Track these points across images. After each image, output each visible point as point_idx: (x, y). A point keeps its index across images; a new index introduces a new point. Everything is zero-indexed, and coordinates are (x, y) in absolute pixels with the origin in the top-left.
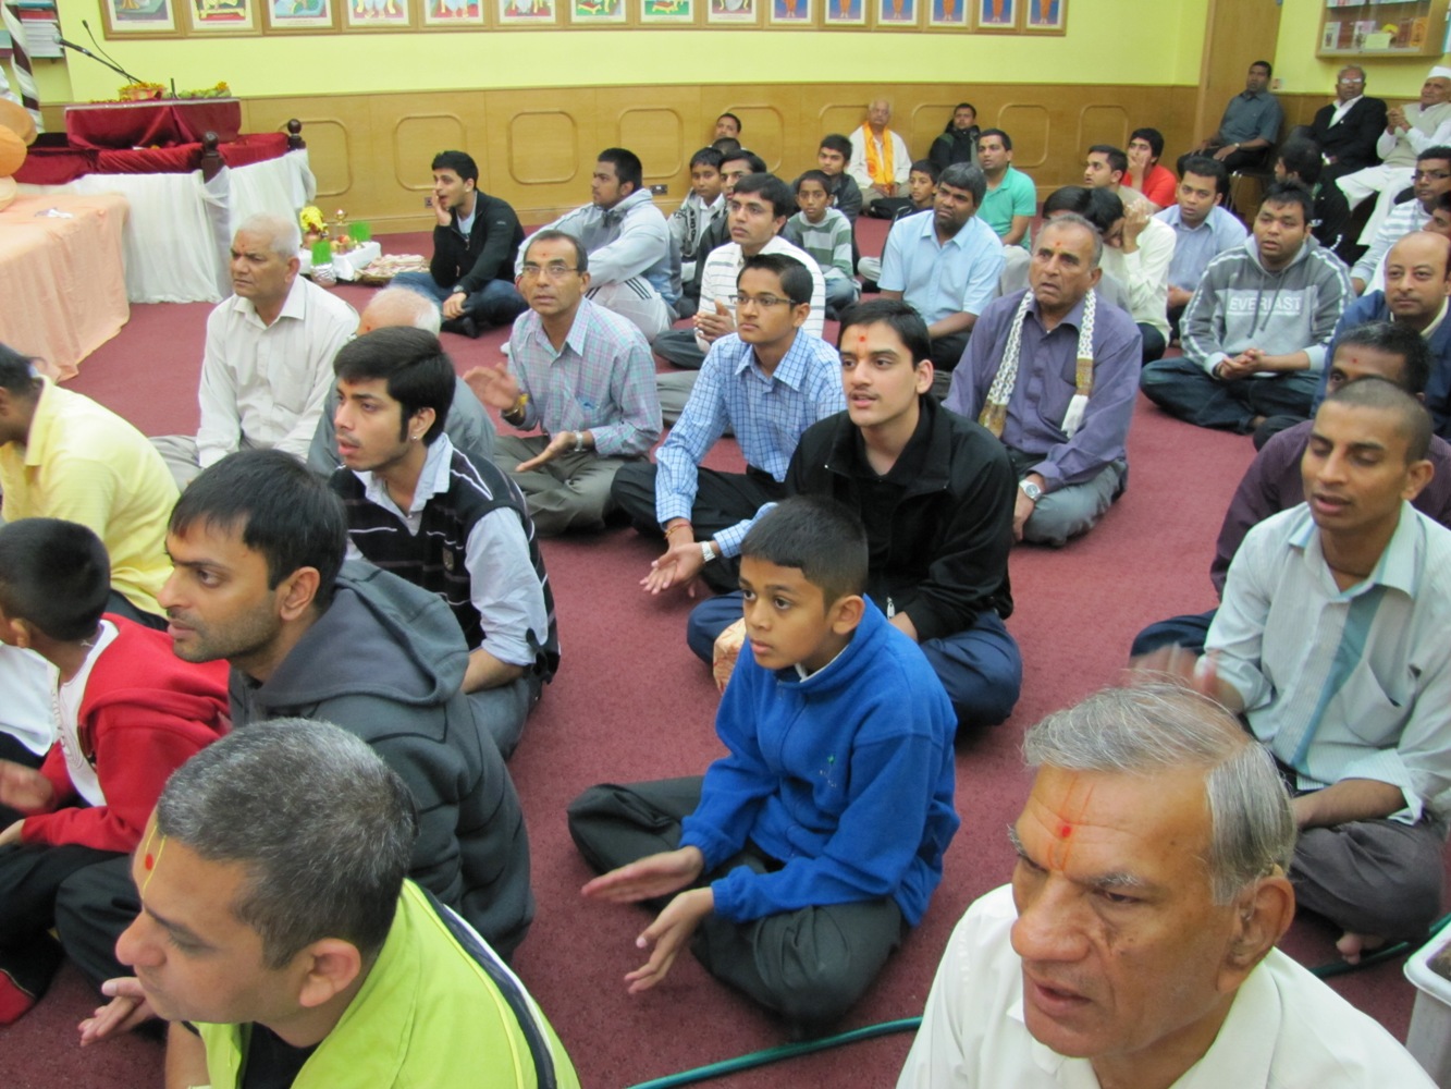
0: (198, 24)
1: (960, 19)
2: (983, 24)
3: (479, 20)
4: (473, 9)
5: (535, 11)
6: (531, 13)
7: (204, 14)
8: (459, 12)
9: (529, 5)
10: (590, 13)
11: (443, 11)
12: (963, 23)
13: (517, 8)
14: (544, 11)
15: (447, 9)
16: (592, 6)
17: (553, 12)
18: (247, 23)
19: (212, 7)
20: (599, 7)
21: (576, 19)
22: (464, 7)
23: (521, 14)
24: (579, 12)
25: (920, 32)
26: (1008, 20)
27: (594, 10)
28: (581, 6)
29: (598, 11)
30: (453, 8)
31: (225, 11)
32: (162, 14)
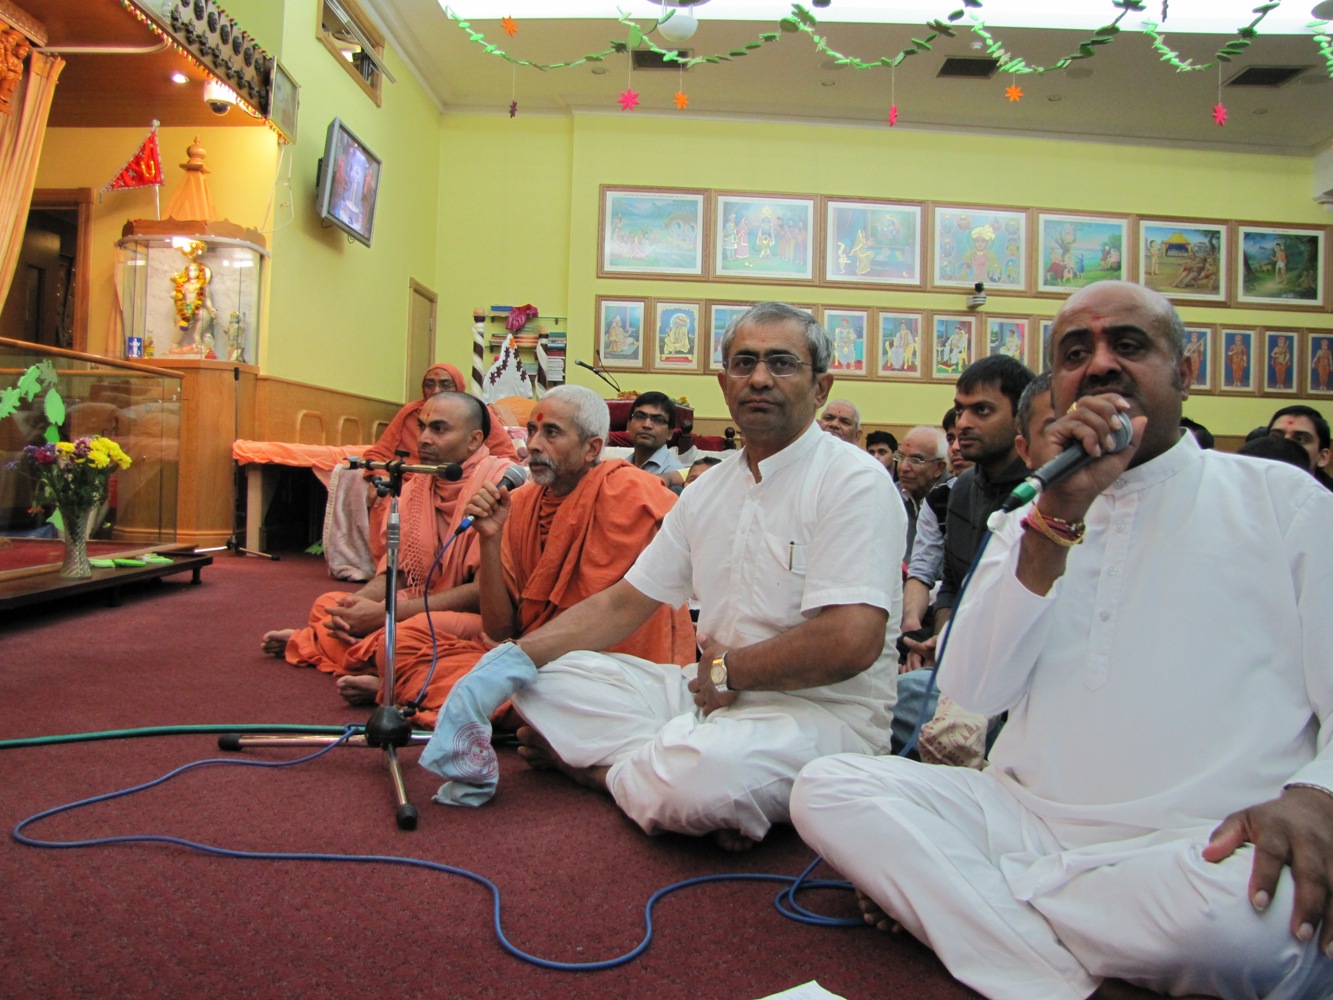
0: (658, 364)
1: (1248, 385)
2: (1267, 390)
3: (862, 372)
4: (859, 364)
5: (905, 367)
6: (902, 369)
7: (664, 357)
8: (848, 366)
9: (901, 364)
10: (947, 371)
11: (836, 364)
12: (1250, 389)
13: (892, 365)
14: (912, 368)
15: (839, 363)
16: (950, 366)
17: (919, 369)
18: (693, 365)
19: (670, 353)
20: (954, 367)
21: (936, 375)
22: (852, 362)
23: (894, 370)
24: (939, 371)
25: (1214, 395)
26: (1291, 387)
27: (950, 369)
28: (940, 366)
29: (953, 370)
30: (844, 363)
31: (679, 356)
32: (635, 355)
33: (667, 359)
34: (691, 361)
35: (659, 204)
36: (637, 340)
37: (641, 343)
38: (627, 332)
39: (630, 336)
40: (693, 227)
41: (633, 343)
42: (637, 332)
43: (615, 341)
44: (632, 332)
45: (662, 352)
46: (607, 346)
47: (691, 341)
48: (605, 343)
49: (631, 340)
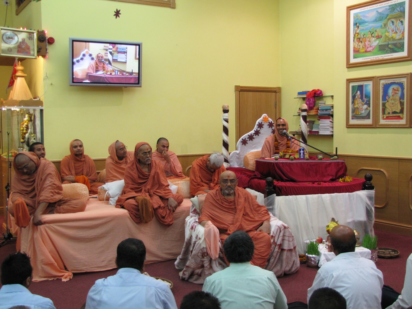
0: (382, 121)
7: (385, 116)
18: (404, 121)
19: (389, 113)
31: (394, 115)
32: (368, 117)
33: (387, 118)
34: (402, 119)
35: (380, 11)
36: (369, 106)
37: (371, 108)
38: (363, 101)
39: (365, 104)
40: (402, 22)
41: (367, 109)
42: (369, 101)
43: (358, 108)
44: (367, 101)
45: (384, 113)
46: (353, 111)
47: (402, 104)
48: (352, 109)
49: (365, 106)
